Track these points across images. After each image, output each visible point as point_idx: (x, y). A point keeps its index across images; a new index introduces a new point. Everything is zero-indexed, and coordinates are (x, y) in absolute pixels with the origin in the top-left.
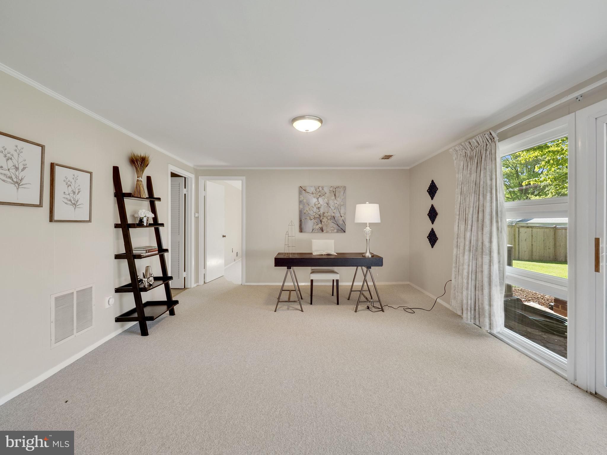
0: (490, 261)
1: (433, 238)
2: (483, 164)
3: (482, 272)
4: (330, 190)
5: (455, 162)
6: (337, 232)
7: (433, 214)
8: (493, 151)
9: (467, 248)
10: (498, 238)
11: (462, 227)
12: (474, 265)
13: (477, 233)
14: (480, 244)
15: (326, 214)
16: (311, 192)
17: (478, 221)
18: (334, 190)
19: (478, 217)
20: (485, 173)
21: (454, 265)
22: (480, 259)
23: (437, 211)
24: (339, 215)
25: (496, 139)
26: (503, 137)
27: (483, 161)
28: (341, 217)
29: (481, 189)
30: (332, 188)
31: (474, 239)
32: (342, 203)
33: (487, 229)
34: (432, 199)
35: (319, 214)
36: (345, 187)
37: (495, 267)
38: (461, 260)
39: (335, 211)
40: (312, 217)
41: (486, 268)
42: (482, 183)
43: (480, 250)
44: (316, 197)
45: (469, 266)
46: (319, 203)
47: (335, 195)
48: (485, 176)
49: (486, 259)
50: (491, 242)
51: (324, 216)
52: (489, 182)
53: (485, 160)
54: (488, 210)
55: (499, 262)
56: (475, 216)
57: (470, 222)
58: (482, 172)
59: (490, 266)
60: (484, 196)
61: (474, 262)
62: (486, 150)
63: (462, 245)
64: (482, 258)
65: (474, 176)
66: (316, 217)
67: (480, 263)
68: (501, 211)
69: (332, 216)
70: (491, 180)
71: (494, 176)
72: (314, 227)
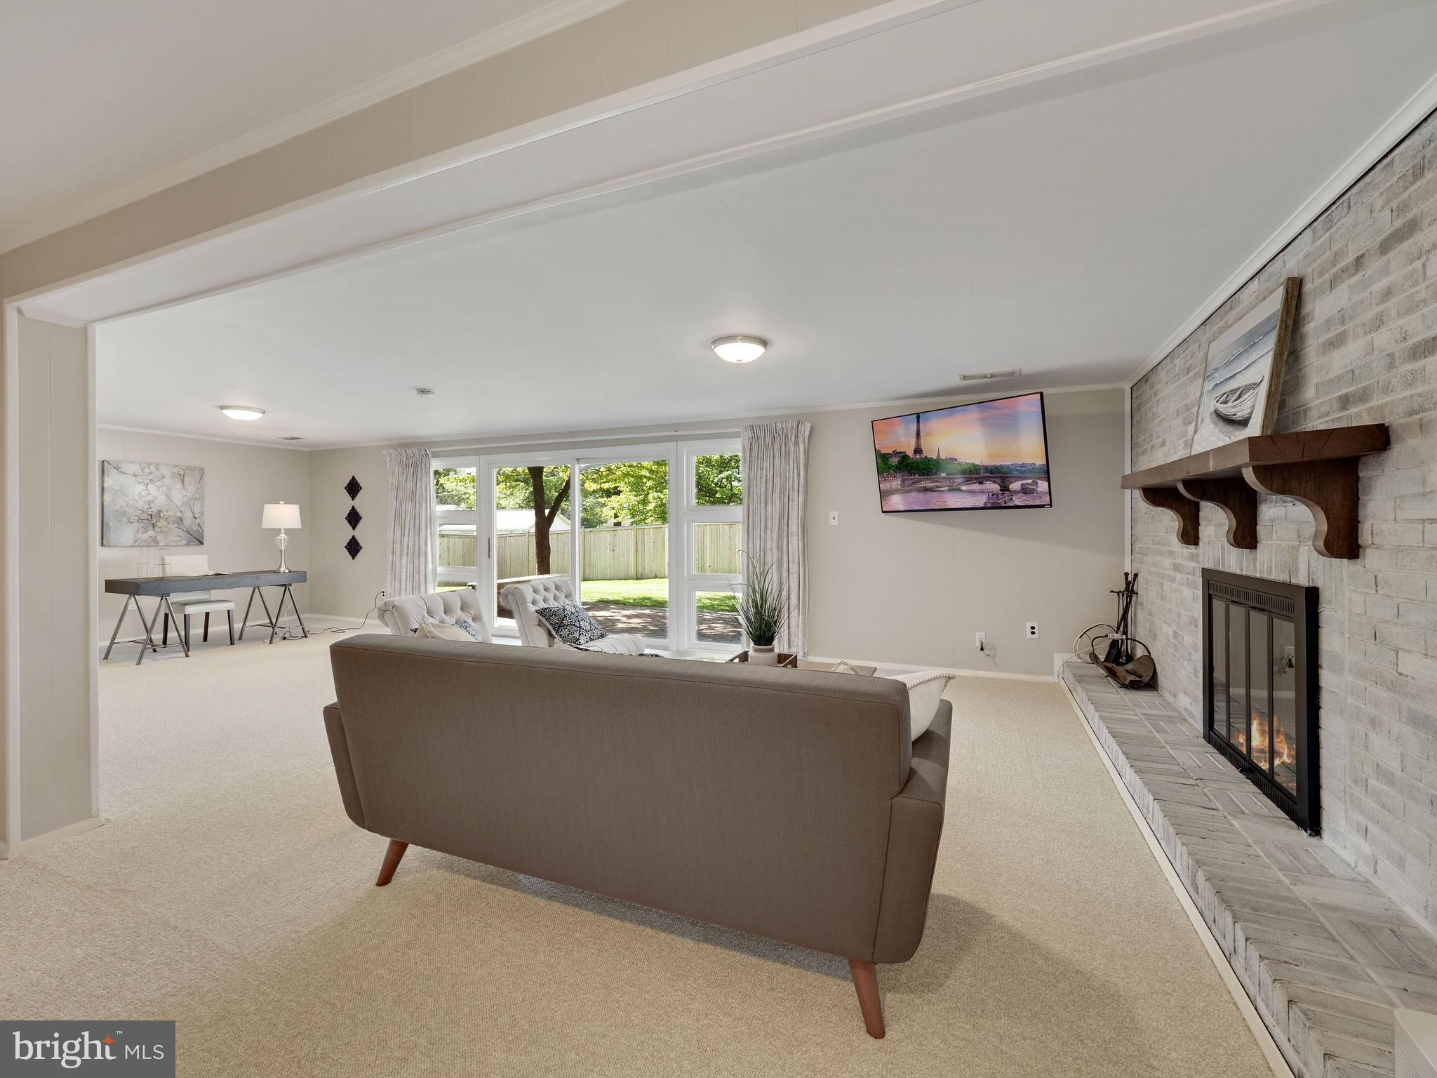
0: (426, 563)
1: (354, 548)
2: (418, 476)
3: (419, 572)
4: (173, 472)
5: (388, 465)
6: (188, 544)
7: (354, 518)
8: (428, 466)
9: (405, 553)
10: (431, 542)
11: (398, 533)
12: (411, 567)
13: (414, 538)
14: (417, 548)
15: (164, 512)
16: (132, 473)
17: (414, 526)
18: (181, 472)
19: (415, 524)
20: (421, 484)
21: (389, 572)
22: (417, 562)
23: (361, 515)
24: (192, 515)
25: (430, 456)
26: (435, 455)
27: (419, 473)
28: (196, 518)
29: (417, 498)
30: (177, 469)
31: (411, 543)
32: (197, 496)
33: (423, 534)
34: (353, 499)
35: (150, 513)
36: (203, 469)
37: (430, 566)
38: (398, 564)
39: (183, 509)
40: (134, 519)
41: (422, 567)
42: (418, 492)
43: (416, 553)
44: (144, 482)
45: (407, 569)
46: (149, 494)
47: (183, 482)
48: (421, 487)
49: (422, 560)
50: (426, 545)
51: (160, 517)
52: (424, 493)
53: (421, 472)
54: (423, 517)
55: (432, 562)
56: (412, 522)
57: (407, 528)
58: (418, 483)
59: (426, 566)
60: (421, 505)
61: (412, 564)
62: (422, 463)
63: (398, 551)
64: (419, 560)
65: (409, 485)
66: (142, 518)
67: (417, 565)
68: (434, 519)
69: (176, 517)
70: (426, 491)
71: (428, 488)
72: (139, 536)
